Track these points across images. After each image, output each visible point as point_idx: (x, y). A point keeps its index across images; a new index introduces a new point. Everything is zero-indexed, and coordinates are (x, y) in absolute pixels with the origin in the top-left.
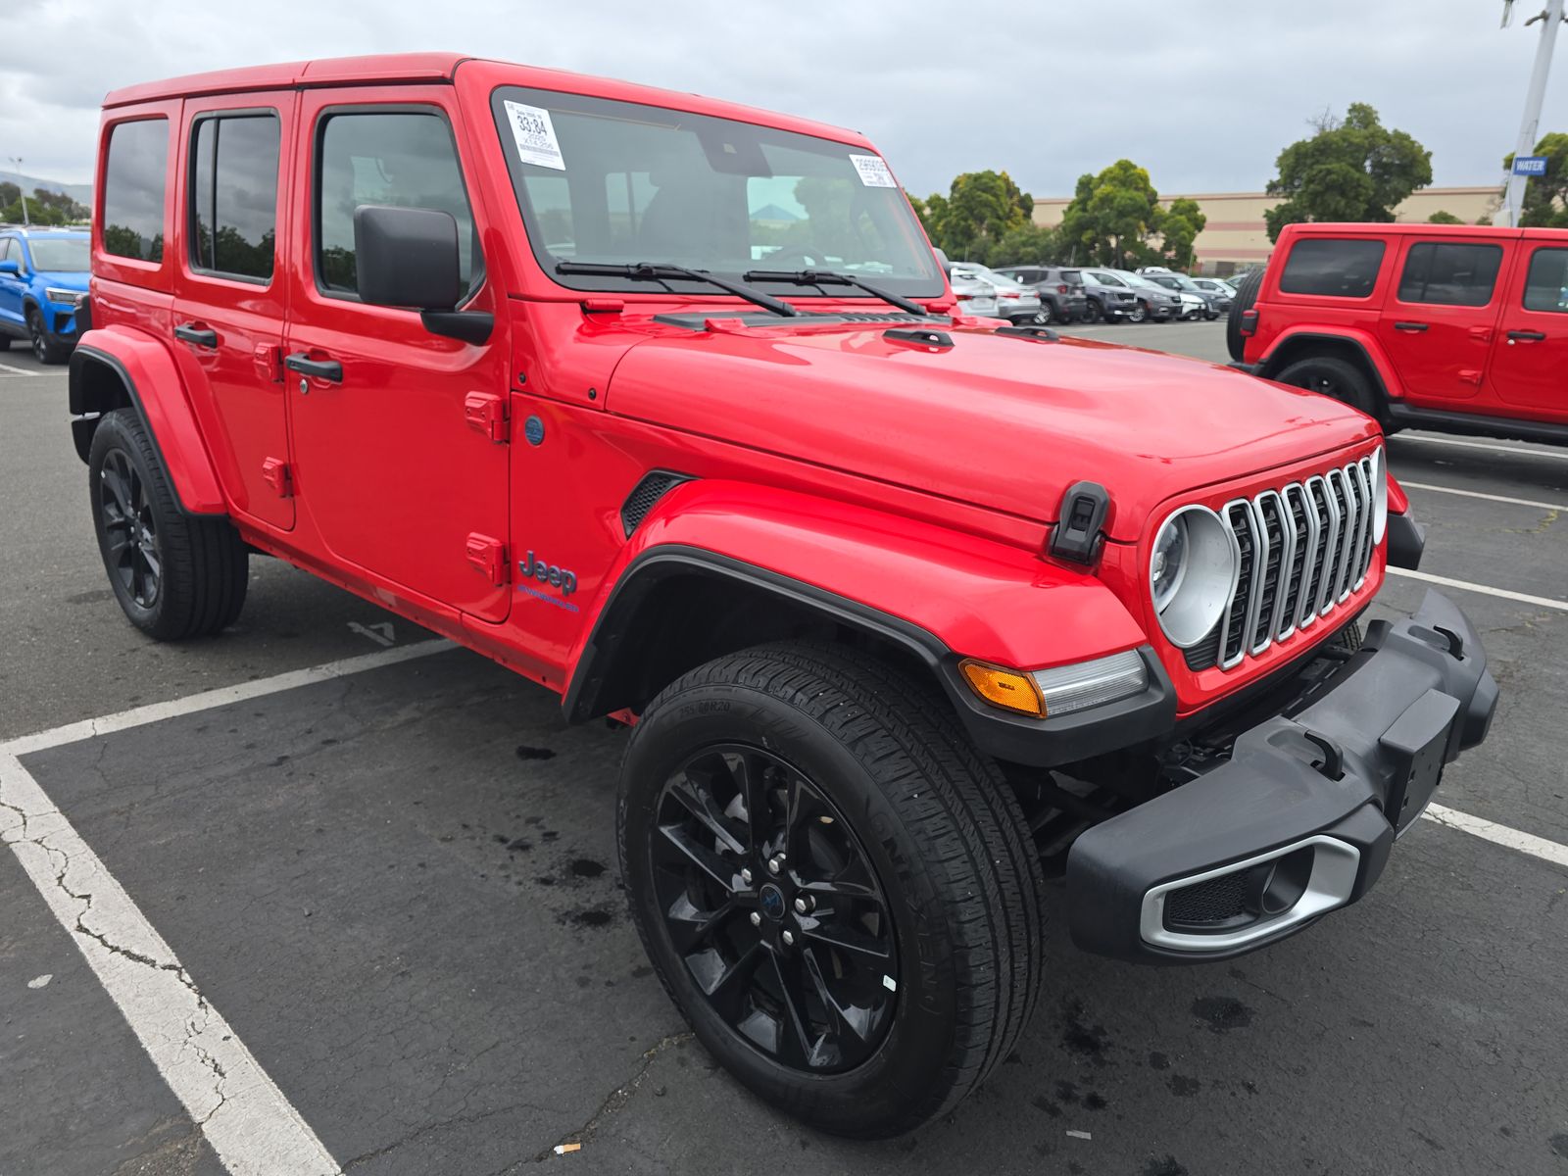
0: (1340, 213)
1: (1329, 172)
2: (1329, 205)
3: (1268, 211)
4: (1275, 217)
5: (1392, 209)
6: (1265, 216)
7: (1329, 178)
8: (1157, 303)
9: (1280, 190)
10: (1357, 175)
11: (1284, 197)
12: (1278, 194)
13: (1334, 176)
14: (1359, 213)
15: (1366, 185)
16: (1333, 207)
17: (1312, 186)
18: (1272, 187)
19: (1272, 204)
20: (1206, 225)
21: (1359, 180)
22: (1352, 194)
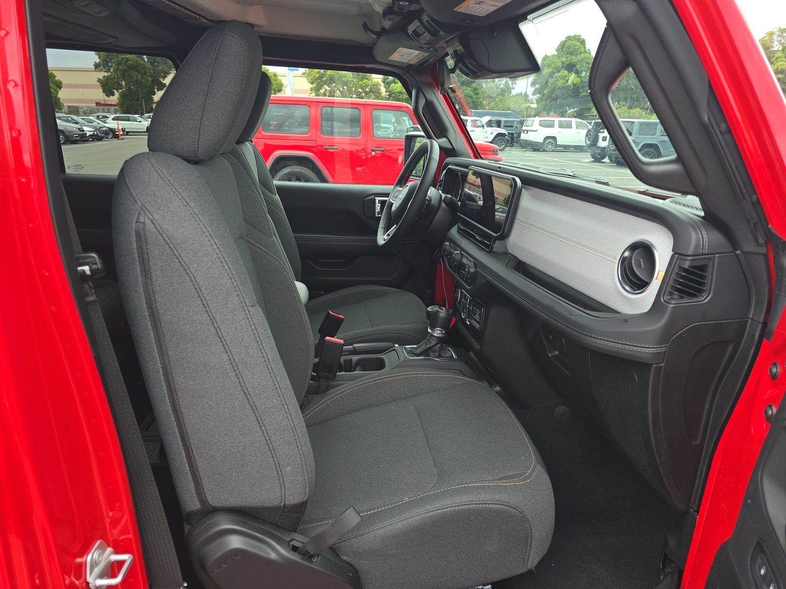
0: (140, 81)
1: (128, 60)
2: (133, 77)
3: (99, 79)
4: (105, 82)
5: (164, 80)
6: (98, 82)
7: (128, 62)
8: (71, 132)
9: (102, 67)
10: (142, 62)
11: (105, 72)
12: (101, 69)
13: (131, 62)
14: (149, 82)
15: (148, 68)
16: (135, 78)
17: (121, 66)
18: (97, 66)
19: (101, 75)
20: (62, 85)
21: (144, 64)
22: (143, 72)
